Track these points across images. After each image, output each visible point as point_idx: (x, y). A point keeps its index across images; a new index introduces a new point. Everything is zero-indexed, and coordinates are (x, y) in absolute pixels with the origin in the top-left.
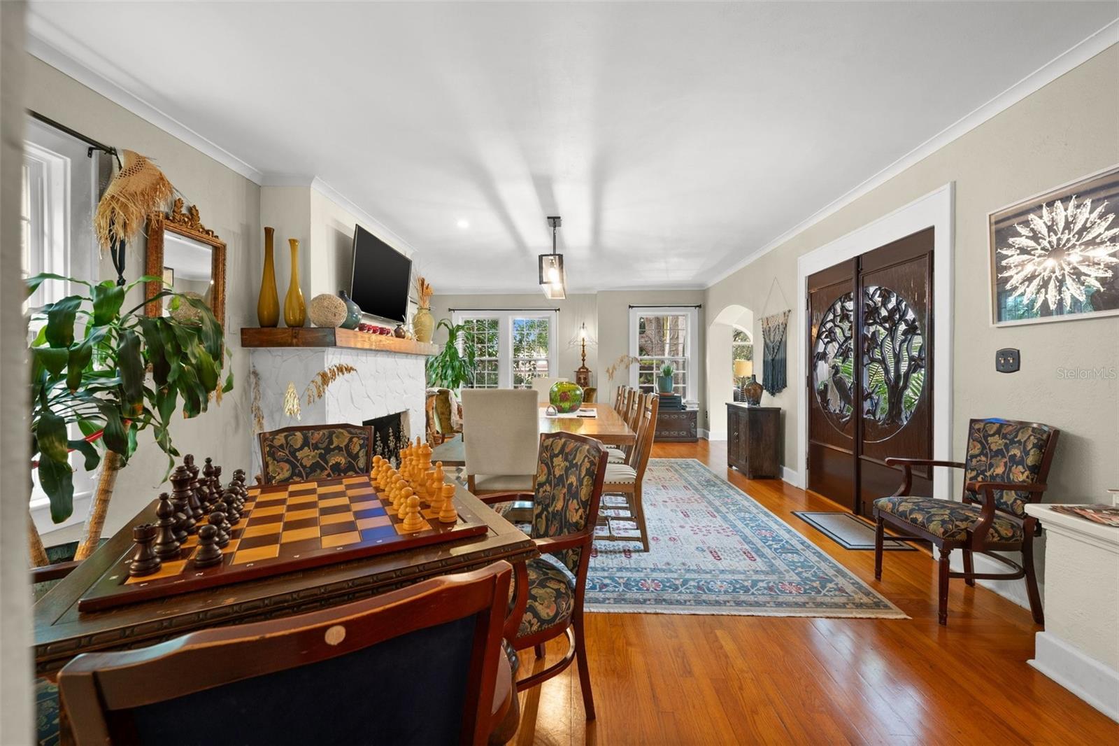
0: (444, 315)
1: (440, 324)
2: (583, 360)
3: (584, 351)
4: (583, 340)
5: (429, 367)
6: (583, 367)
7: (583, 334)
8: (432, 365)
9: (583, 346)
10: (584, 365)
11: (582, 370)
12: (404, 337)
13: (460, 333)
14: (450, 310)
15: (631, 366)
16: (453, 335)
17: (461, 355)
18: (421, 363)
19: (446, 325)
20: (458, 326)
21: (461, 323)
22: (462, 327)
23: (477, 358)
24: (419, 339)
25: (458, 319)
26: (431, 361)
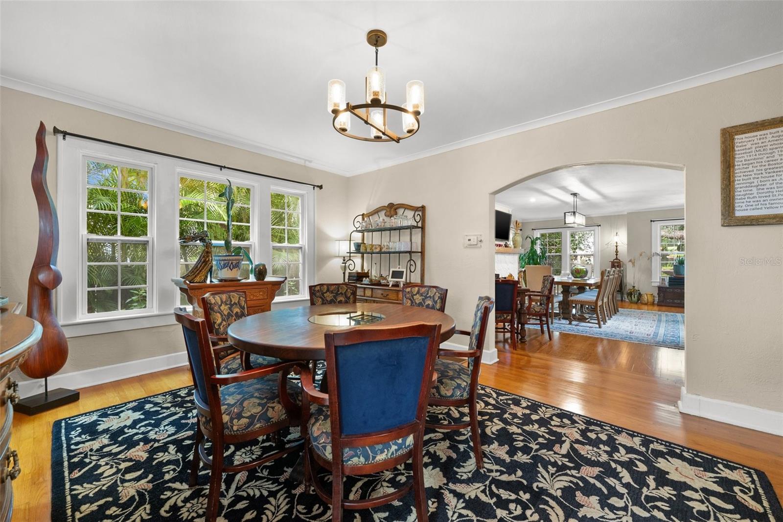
0: (528, 233)
1: (527, 238)
2: (617, 255)
3: (617, 249)
4: (617, 243)
5: (521, 259)
6: (617, 259)
7: (616, 239)
8: (522, 258)
9: (617, 246)
10: (617, 257)
11: (615, 261)
12: (508, 247)
13: (538, 242)
14: (533, 229)
15: (653, 258)
16: (533, 243)
17: (538, 253)
18: (516, 257)
19: (530, 238)
20: (537, 238)
21: (539, 236)
22: (539, 238)
23: (547, 254)
24: (515, 247)
25: (537, 234)
26: (522, 256)
